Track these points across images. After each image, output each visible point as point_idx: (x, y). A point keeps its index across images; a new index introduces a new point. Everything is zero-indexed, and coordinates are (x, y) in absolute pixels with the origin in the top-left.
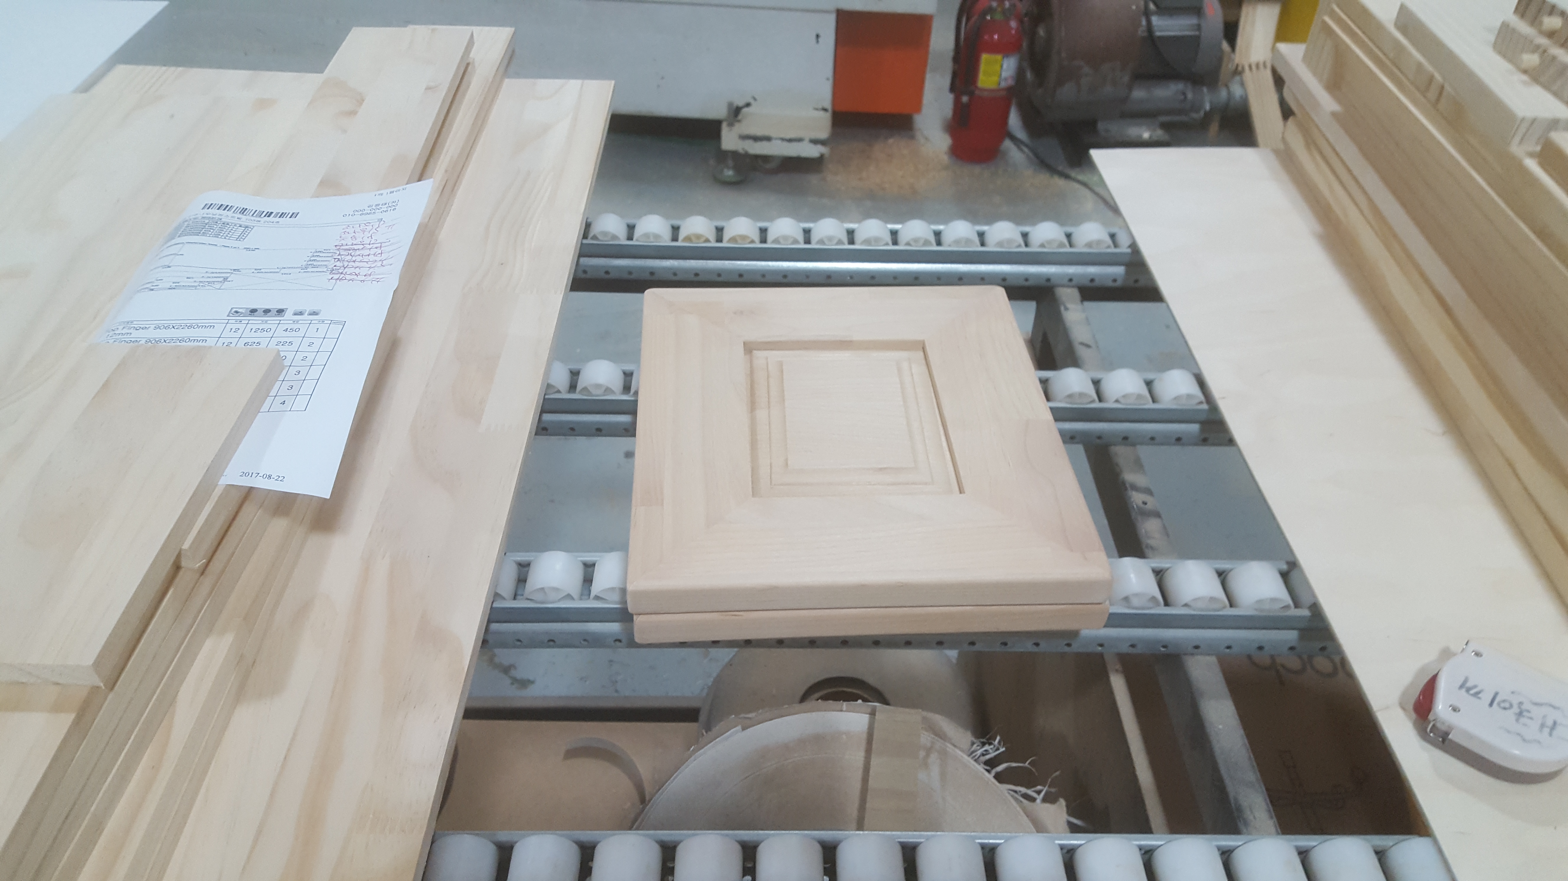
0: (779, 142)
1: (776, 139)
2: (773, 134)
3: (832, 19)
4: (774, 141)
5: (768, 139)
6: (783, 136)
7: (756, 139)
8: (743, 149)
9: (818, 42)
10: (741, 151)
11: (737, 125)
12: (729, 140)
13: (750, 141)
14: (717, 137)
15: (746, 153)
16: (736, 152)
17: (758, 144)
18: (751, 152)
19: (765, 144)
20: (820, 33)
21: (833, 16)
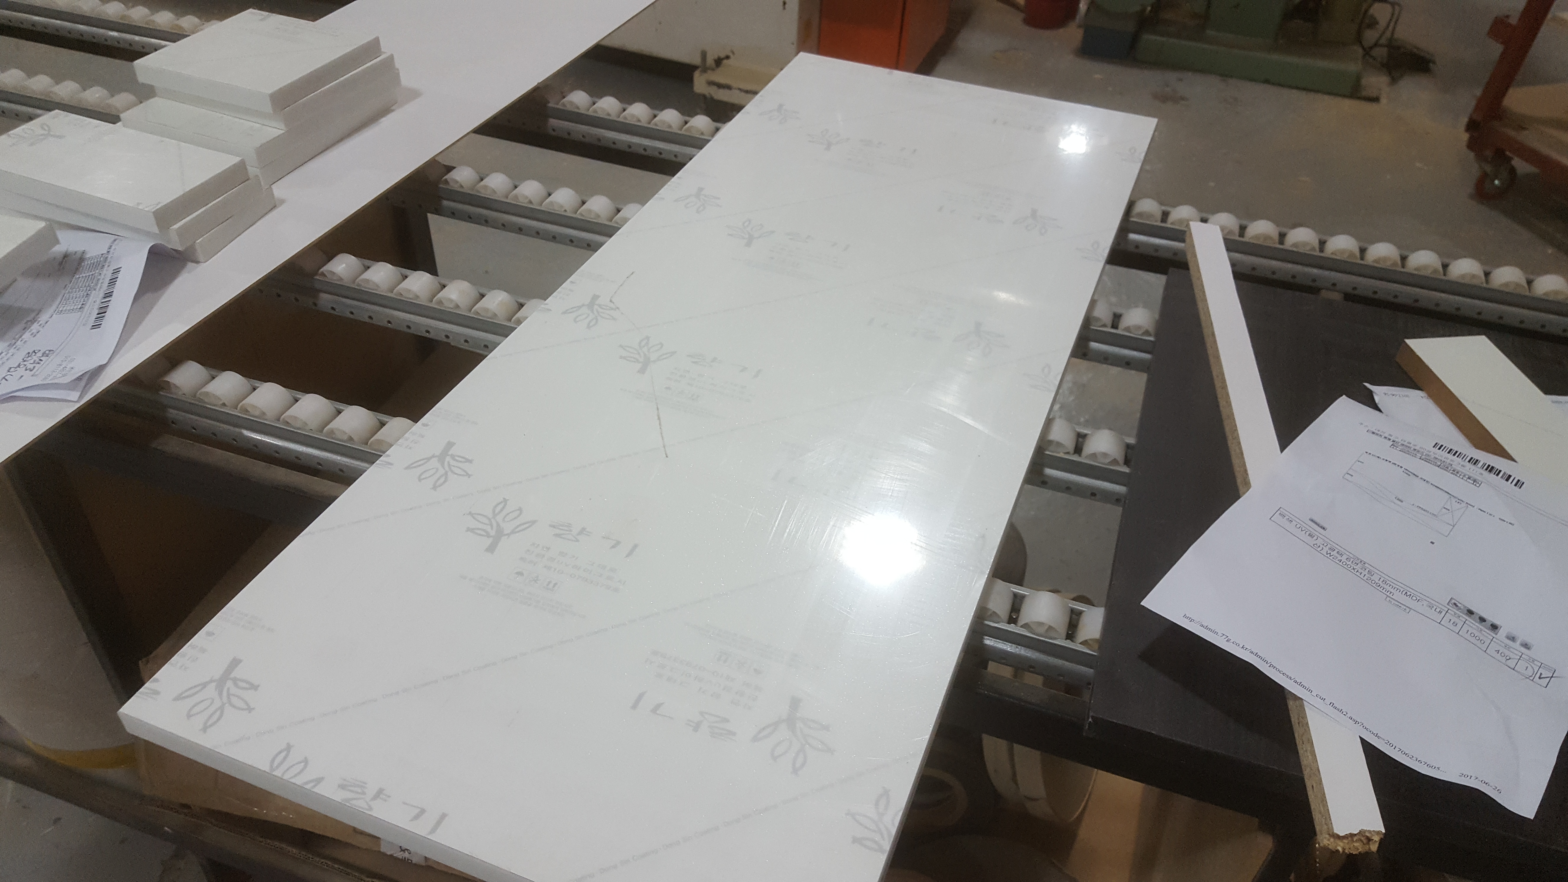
0: (738, 92)
1: (735, 89)
2: (733, 85)
4: (733, 90)
5: (729, 87)
6: (741, 87)
7: (720, 86)
8: (708, 90)
10: (708, 95)
12: (700, 83)
13: (715, 88)
14: (691, 80)
15: (712, 98)
16: (704, 96)
17: (721, 91)
18: (716, 97)
19: (727, 91)
20: (786, 0)
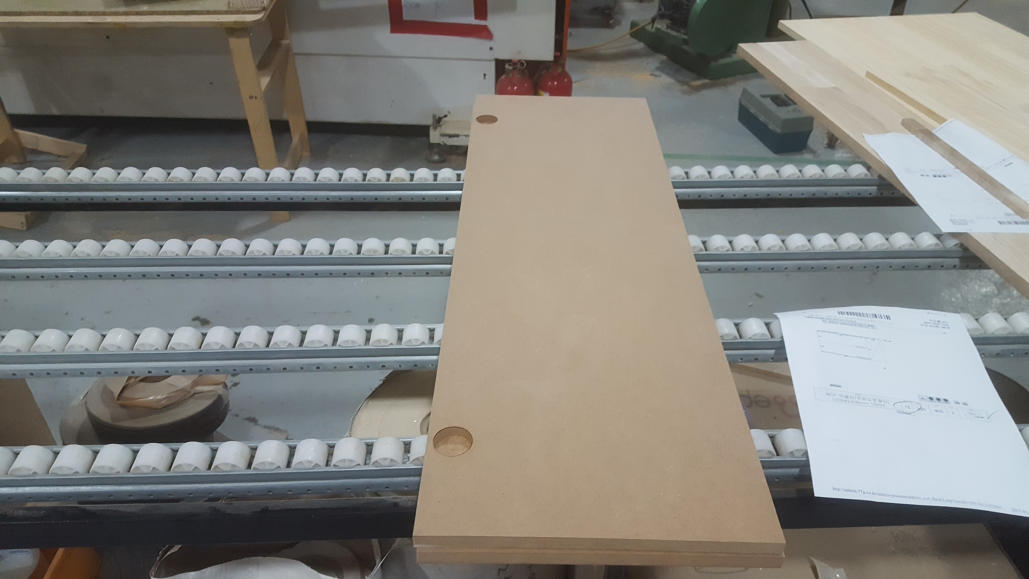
0: (465, 137)
1: (462, 135)
2: (460, 134)
3: (493, 65)
4: (460, 137)
5: (458, 136)
7: (450, 136)
8: (443, 142)
9: (485, 78)
10: (441, 143)
11: (439, 128)
12: (435, 137)
13: (448, 138)
14: (427, 135)
15: (445, 144)
16: (439, 144)
17: (452, 139)
18: (448, 144)
19: (455, 138)
20: (486, 73)
21: (494, 63)
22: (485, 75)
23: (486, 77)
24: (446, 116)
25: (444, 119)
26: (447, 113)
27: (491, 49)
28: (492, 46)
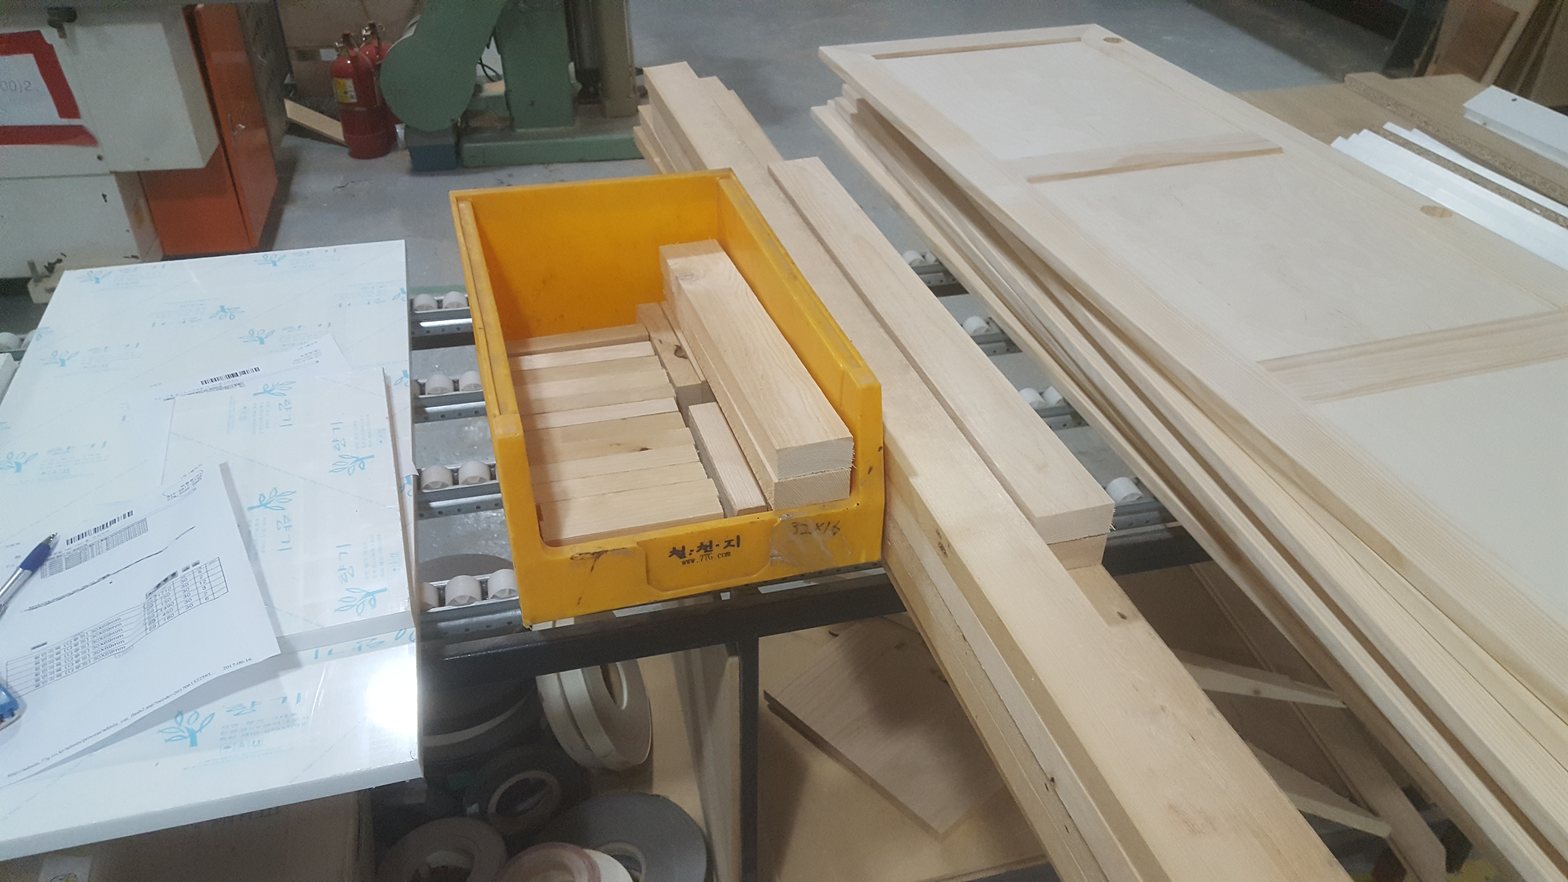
3: (112, 180)
9: (106, 201)
11: (45, 279)
12: (38, 294)
14: (27, 293)
20: (105, 193)
21: (113, 178)
22: (104, 196)
23: (107, 198)
24: (59, 261)
25: (58, 265)
26: (62, 257)
27: (100, 158)
28: (102, 154)
